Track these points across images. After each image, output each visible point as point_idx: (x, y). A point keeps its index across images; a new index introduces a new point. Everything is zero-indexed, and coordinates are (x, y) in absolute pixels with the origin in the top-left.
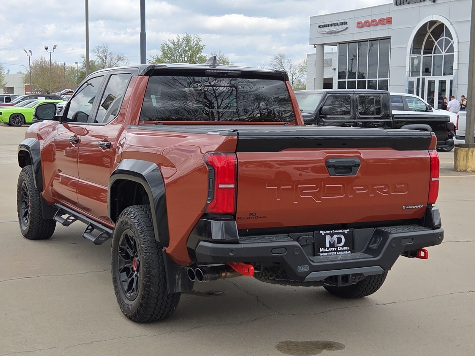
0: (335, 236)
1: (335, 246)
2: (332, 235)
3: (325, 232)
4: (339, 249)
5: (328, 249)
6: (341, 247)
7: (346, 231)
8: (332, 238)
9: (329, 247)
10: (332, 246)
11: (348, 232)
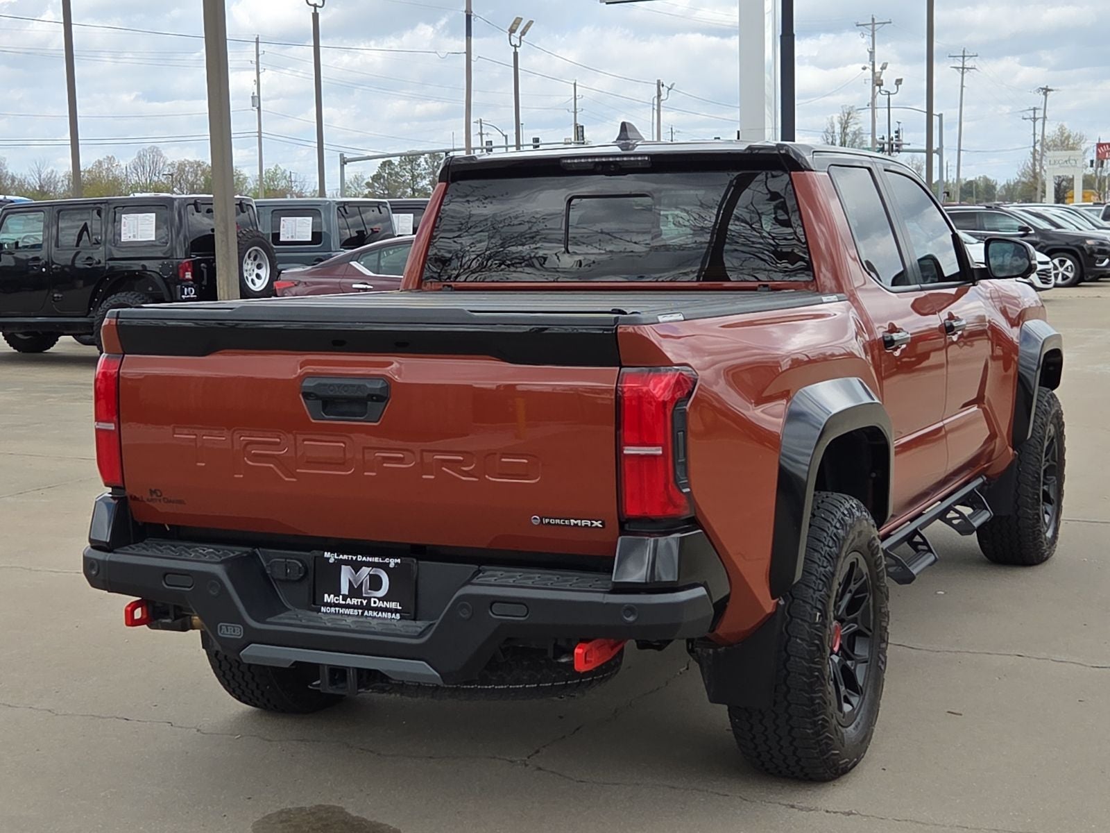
0: (365, 571)
1: (364, 595)
2: (357, 566)
3: (338, 556)
4: (372, 605)
5: (344, 599)
6: (380, 599)
7: (393, 562)
8: (356, 573)
9: (347, 593)
10: (355, 591)
11: (396, 564)
